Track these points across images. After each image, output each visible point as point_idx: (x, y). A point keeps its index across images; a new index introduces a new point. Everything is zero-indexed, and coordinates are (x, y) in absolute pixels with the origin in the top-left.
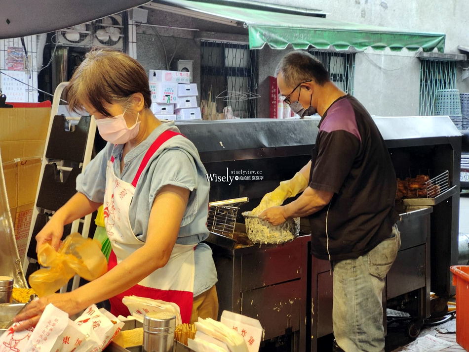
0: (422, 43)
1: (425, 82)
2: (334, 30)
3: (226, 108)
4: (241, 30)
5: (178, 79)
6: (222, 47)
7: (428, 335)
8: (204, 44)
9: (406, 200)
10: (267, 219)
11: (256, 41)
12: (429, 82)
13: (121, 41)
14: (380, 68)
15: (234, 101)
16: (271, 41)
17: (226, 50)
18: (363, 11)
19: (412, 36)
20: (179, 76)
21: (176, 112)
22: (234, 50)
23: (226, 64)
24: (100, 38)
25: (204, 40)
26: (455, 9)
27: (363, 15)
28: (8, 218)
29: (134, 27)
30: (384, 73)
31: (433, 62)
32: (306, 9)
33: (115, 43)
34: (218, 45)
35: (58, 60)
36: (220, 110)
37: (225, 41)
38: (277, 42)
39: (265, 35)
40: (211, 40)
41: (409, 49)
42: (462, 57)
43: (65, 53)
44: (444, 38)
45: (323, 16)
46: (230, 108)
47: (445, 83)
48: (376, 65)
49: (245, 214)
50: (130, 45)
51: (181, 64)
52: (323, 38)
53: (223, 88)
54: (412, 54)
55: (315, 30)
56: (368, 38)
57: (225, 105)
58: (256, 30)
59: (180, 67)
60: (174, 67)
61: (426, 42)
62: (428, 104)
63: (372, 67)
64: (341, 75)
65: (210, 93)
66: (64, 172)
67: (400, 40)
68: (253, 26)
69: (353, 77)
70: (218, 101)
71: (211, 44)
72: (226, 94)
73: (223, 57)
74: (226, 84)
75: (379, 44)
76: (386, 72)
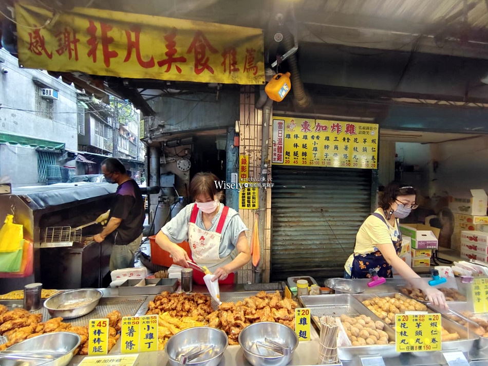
0: (54, 146)
1: (40, 161)
12: (42, 161)
14: (15, 153)
26: (53, 129)
27: (4, 126)
30: (18, 156)
31: (46, 153)
44: (65, 145)
47: (50, 162)
48: (13, 152)
54: (33, 148)
61: (57, 146)
62: (42, 172)
63: (10, 152)
75: (34, 144)
76: (18, 155)
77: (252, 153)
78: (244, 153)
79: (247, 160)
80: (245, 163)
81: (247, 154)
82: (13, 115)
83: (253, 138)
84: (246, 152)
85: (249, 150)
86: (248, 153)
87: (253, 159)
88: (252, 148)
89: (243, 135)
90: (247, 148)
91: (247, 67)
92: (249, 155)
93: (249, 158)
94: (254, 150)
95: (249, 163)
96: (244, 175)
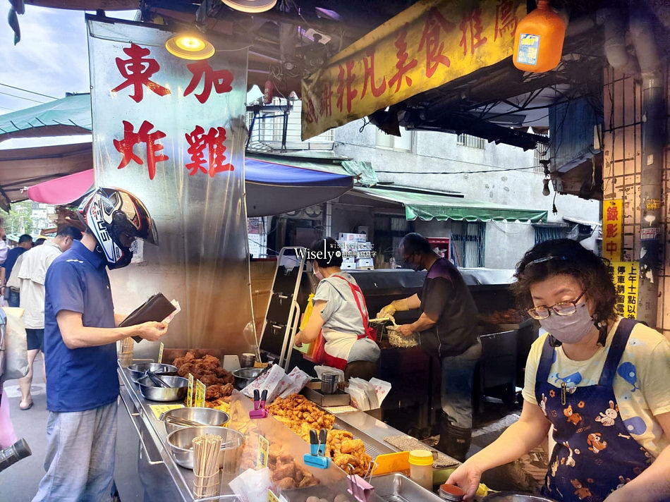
0: (530, 217)
2: (466, 208)
3: (391, 259)
4: (400, 207)
5: (358, 239)
6: (390, 217)
7: (515, 415)
8: (377, 216)
9: (502, 325)
10: (401, 332)
11: (411, 214)
13: (321, 215)
14: (504, 232)
15: (397, 254)
16: (421, 215)
17: (392, 219)
18: (491, 193)
19: (523, 212)
20: (359, 237)
21: (356, 261)
22: (398, 219)
23: (392, 229)
24: (308, 213)
25: (376, 213)
27: (491, 196)
28: (252, 323)
29: (331, 205)
31: (545, 228)
32: (450, 192)
33: (318, 215)
34: (387, 216)
35: (280, 225)
36: (387, 260)
37: (391, 214)
38: (425, 216)
39: (416, 211)
40: (382, 213)
41: (521, 220)
42: (565, 225)
43: (285, 221)
44: (547, 213)
45: (463, 196)
46: (394, 259)
48: (501, 230)
49: (387, 327)
50: (327, 217)
51: (361, 228)
52: (458, 213)
53: (389, 246)
54: (525, 223)
55: (452, 208)
56: (491, 213)
57: (391, 256)
58: (411, 208)
59: (360, 231)
60: (355, 231)
61: (534, 216)
63: (498, 231)
64: (476, 237)
65: (380, 248)
66: (283, 299)
67: (515, 214)
68: (409, 206)
69: (484, 238)
70: (385, 254)
71: (382, 216)
72: (391, 249)
73: (390, 224)
74: (391, 242)
75: (498, 217)
76: (509, 235)
77: (632, 191)
78: (613, 195)
79: (620, 210)
80: (615, 217)
81: (619, 195)
82: (504, 179)
83: (632, 156)
84: (616, 191)
85: (624, 186)
86: (622, 193)
87: (631, 206)
88: (630, 180)
89: (610, 154)
90: (620, 181)
91: (500, 26)
92: (624, 198)
93: (623, 204)
94: (635, 184)
95: (624, 217)
96: (612, 244)
